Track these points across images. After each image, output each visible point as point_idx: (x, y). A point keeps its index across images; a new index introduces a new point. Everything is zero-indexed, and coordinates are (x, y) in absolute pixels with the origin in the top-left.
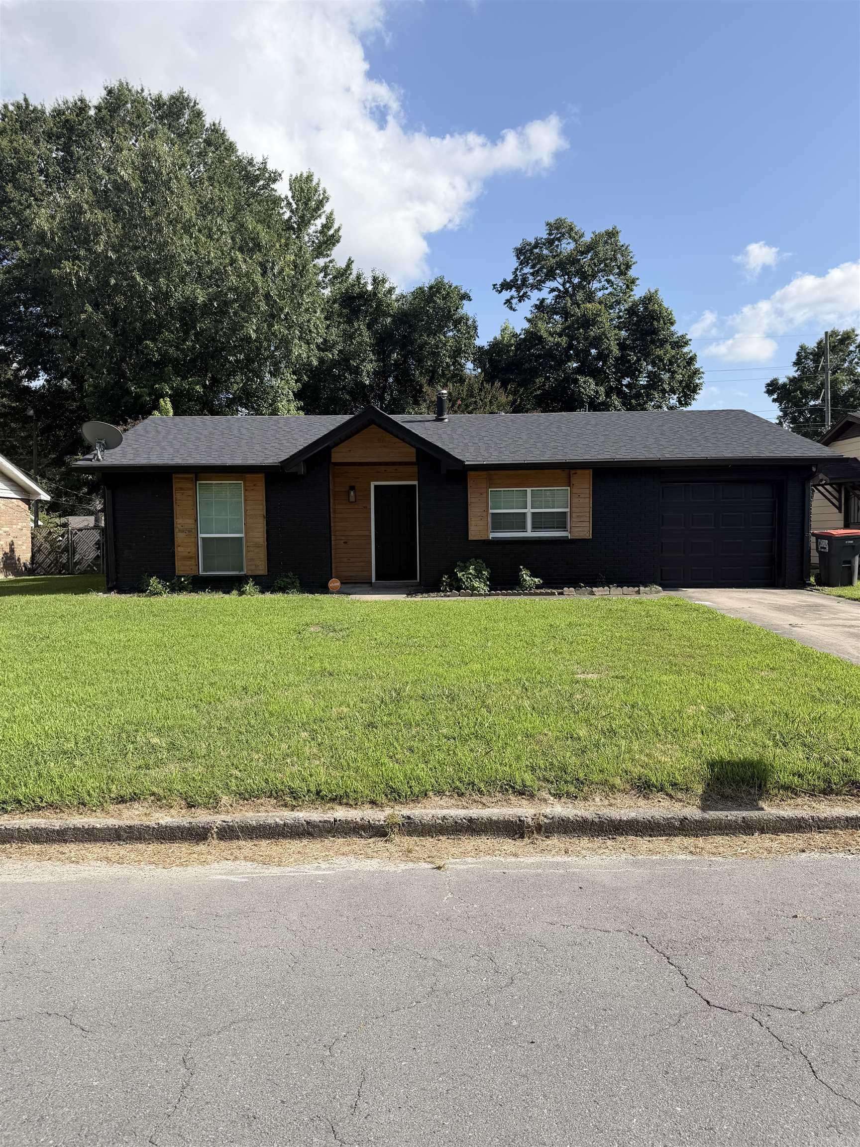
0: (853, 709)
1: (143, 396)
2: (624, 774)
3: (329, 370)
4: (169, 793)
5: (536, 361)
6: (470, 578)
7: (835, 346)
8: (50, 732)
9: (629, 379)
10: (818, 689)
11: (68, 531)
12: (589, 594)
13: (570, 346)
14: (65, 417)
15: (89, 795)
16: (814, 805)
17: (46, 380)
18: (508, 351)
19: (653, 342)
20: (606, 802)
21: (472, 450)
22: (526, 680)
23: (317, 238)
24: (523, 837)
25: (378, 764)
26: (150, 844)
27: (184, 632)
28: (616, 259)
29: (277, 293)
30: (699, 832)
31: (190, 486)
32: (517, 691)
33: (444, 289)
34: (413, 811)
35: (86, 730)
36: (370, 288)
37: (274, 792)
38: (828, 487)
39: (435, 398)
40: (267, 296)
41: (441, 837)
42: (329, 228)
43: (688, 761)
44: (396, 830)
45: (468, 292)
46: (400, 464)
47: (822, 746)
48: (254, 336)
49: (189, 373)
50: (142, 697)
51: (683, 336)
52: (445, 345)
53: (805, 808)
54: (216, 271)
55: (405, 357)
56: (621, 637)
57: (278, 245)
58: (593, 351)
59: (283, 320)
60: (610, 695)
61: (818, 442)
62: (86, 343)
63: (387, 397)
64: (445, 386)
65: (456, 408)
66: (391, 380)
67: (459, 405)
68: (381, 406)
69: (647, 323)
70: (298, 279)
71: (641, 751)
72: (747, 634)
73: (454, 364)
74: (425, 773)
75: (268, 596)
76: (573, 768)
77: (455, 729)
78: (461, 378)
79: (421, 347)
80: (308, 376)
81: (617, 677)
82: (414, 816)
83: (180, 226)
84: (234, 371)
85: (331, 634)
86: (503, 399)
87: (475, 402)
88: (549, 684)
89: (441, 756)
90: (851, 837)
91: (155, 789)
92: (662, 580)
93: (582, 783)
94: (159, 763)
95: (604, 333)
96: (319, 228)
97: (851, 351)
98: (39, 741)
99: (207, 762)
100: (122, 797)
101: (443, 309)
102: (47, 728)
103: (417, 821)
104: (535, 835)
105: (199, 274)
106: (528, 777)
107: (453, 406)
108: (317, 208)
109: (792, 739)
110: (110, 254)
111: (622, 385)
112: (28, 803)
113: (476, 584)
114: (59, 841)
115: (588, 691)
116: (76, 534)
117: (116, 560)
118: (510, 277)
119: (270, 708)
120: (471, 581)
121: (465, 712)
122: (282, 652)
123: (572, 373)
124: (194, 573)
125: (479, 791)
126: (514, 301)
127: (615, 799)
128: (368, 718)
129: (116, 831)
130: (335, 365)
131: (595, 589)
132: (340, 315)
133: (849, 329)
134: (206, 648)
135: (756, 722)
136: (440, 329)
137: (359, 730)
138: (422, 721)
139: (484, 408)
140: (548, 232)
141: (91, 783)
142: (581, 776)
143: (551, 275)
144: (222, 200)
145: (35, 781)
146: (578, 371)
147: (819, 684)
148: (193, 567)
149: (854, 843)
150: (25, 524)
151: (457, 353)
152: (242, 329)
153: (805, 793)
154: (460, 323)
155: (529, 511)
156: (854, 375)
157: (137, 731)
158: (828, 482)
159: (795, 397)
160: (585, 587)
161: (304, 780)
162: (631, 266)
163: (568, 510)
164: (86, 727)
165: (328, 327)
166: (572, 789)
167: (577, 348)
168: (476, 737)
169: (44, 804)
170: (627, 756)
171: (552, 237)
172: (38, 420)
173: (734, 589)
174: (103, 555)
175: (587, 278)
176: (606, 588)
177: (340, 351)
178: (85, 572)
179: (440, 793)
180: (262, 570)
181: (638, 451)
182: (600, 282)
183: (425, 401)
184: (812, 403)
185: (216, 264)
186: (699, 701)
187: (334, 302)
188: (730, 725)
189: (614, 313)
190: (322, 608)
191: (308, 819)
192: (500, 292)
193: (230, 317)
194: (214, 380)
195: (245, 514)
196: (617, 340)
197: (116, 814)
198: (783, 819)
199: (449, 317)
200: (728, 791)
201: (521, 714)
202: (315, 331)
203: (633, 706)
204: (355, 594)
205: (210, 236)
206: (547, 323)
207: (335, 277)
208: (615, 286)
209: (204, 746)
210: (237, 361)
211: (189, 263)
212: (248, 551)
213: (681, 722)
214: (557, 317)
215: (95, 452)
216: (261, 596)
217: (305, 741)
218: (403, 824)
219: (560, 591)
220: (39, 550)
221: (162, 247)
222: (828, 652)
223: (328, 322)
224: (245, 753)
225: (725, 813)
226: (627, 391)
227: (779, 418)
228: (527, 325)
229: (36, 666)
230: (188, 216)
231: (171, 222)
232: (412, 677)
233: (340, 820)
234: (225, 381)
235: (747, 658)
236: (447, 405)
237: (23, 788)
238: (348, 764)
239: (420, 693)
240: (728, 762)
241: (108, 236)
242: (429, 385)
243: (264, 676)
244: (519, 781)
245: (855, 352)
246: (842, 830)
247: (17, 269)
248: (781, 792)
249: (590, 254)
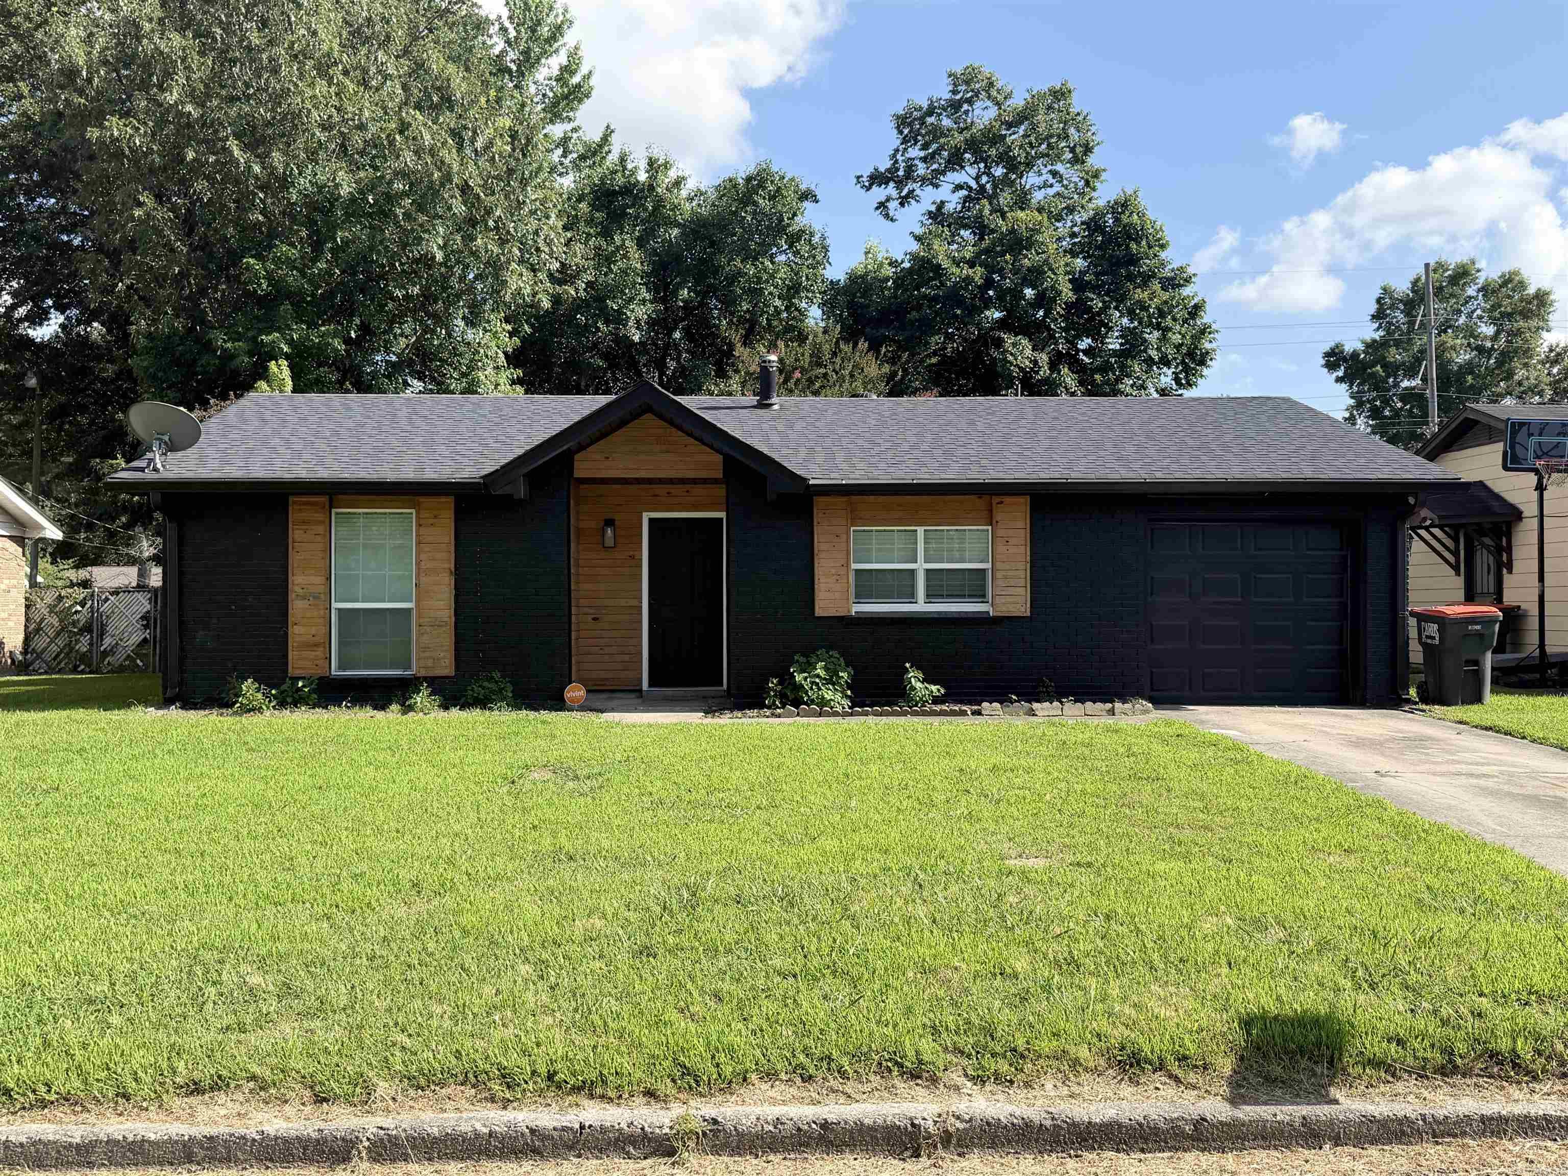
0: (1489, 923)
1: (239, 355)
2: (1095, 1040)
3: (570, 318)
4: (281, 1076)
5: (930, 307)
6: (817, 684)
7: (1441, 288)
8: (63, 963)
9: (1089, 341)
10: (1428, 887)
11: (92, 595)
12: (1026, 714)
13: (989, 283)
14: (94, 391)
15: (136, 1080)
16: (1426, 1093)
17: (63, 326)
18: (882, 289)
19: (1130, 278)
20: (1065, 1091)
21: (820, 459)
22: (921, 868)
23: (551, 89)
24: (918, 1156)
25: (658, 1023)
26: (245, 1169)
27: (304, 780)
28: (1067, 137)
29: (482, 183)
30: (1226, 1143)
31: (320, 516)
32: (903, 888)
33: (772, 182)
34: (722, 1109)
35: (130, 960)
36: (642, 177)
37: (471, 1076)
38: (1436, 531)
39: (754, 368)
40: (465, 189)
41: (771, 1157)
42: (573, 73)
43: (1207, 1016)
44: (691, 1144)
45: (813, 187)
46: (694, 481)
47: (1436, 990)
48: (439, 256)
49: (319, 318)
50: (231, 899)
51: (1182, 269)
52: (772, 276)
53: (1409, 1099)
54: (374, 143)
55: (704, 295)
56: (1084, 792)
57: (483, 100)
58: (1029, 292)
59: (492, 230)
60: (1067, 897)
61: (1417, 453)
62: (137, 261)
63: (672, 365)
64: (772, 347)
65: (791, 385)
66: (677, 335)
67: (798, 380)
68: (660, 378)
69: (1120, 246)
70: (518, 160)
71: (1125, 999)
72: (1302, 788)
73: (787, 308)
74: (744, 1039)
75: (455, 713)
76: (1007, 1029)
77: (795, 959)
78: (800, 333)
79: (733, 278)
80: (532, 326)
81: (1078, 864)
82: (724, 1118)
83: (310, 63)
84: (402, 315)
85: (571, 783)
86: (873, 369)
87: (825, 375)
88: (960, 876)
89: (769, 1007)
90: (1490, 1152)
91: (256, 1069)
92: (1152, 690)
93: (1022, 1056)
94: (264, 1020)
95: (1046, 262)
96: (556, 72)
97: (1470, 297)
98: (44, 981)
99: (350, 1020)
100: (195, 1083)
101: (769, 216)
102: (57, 955)
103: (729, 1126)
104: (940, 1152)
105: (343, 145)
106: (927, 1046)
107: (786, 381)
108: (553, 38)
109: (1384, 976)
110: (189, 108)
111: (1078, 351)
112: (24, 1095)
113: (828, 695)
114: (79, 1165)
115: (1029, 890)
116: (107, 599)
117: (182, 649)
118: (884, 165)
119: (463, 920)
120: (820, 689)
121: (812, 926)
122: (483, 816)
123: (992, 329)
124: (320, 672)
125: (839, 1072)
126: (893, 205)
127: (1079, 1084)
128: (641, 939)
129: (184, 1146)
130: (579, 307)
131: (1036, 705)
132: (590, 222)
133: (1465, 260)
134: (345, 810)
135: (1323, 946)
136: (764, 250)
137: (623, 958)
138: (737, 943)
139: (841, 386)
140: (951, 88)
141: (139, 1058)
142: (1021, 1043)
143: (955, 161)
144: (388, 22)
145: (38, 1053)
146: (1002, 324)
147: (1429, 879)
148: (320, 662)
149: (1497, 1162)
150: (15, 582)
151: (793, 290)
152: (419, 244)
153: (1409, 1072)
154: (799, 240)
155: (921, 566)
156: (1476, 338)
157: (221, 962)
158: (1437, 522)
159: (1374, 375)
160: (1018, 701)
161: (525, 1052)
162: (1092, 148)
163: (988, 566)
164: (128, 954)
165: (568, 243)
166: (1004, 1067)
167: (1000, 286)
168: (834, 973)
169: (53, 1097)
170: (1100, 1007)
171: (958, 97)
172: (44, 396)
173: (1277, 708)
174: (155, 637)
175: (1017, 168)
176: (1056, 704)
177: (589, 284)
178: (121, 669)
179: (770, 1076)
180: (445, 666)
181: (1108, 465)
182: (1040, 175)
183: (737, 371)
184: (1406, 384)
185: (373, 129)
186: (1223, 908)
187: (579, 200)
188: (1277, 952)
189: (1063, 228)
190: (553, 736)
191: (533, 1125)
192: (868, 189)
193: (397, 223)
194: (365, 329)
195: (418, 569)
196: (1067, 273)
197: (184, 1115)
198: (1372, 1120)
199: (779, 228)
200: (1277, 1070)
201: (913, 930)
202: (547, 250)
203: (1108, 918)
204: (613, 710)
205: (364, 83)
206: (949, 244)
207: (583, 158)
208: (1065, 182)
209: (344, 991)
210: (407, 297)
211: (325, 127)
212: (420, 634)
213: (1193, 946)
214: (966, 233)
215: (149, 455)
216: (442, 714)
217: (526, 981)
218: (704, 1134)
219: (976, 707)
220: (38, 630)
221: (278, 98)
222: (1443, 821)
223: (569, 235)
224: (417, 1004)
225: (1272, 1109)
226: (1086, 360)
227: (1349, 409)
228: (914, 246)
229: (37, 841)
230: (325, 47)
231: (296, 56)
232: (716, 864)
233: (590, 1126)
234: (385, 332)
235: (1303, 831)
236: (777, 379)
237: (16, 1066)
238: (605, 1023)
239: (733, 891)
240: (1276, 1018)
241: (188, 78)
242: (745, 344)
243: (450, 861)
244: (911, 1054)
245: (1476, 298)
246: (1474, 1140)
247: (19, 131)
248: (1367, 1070)
249: (1023, 127)
